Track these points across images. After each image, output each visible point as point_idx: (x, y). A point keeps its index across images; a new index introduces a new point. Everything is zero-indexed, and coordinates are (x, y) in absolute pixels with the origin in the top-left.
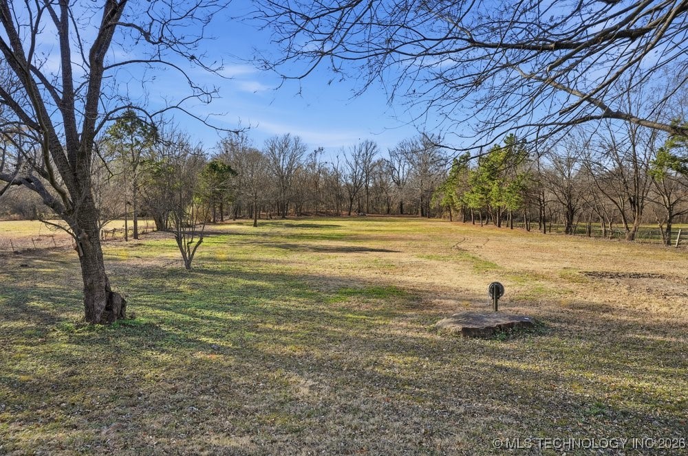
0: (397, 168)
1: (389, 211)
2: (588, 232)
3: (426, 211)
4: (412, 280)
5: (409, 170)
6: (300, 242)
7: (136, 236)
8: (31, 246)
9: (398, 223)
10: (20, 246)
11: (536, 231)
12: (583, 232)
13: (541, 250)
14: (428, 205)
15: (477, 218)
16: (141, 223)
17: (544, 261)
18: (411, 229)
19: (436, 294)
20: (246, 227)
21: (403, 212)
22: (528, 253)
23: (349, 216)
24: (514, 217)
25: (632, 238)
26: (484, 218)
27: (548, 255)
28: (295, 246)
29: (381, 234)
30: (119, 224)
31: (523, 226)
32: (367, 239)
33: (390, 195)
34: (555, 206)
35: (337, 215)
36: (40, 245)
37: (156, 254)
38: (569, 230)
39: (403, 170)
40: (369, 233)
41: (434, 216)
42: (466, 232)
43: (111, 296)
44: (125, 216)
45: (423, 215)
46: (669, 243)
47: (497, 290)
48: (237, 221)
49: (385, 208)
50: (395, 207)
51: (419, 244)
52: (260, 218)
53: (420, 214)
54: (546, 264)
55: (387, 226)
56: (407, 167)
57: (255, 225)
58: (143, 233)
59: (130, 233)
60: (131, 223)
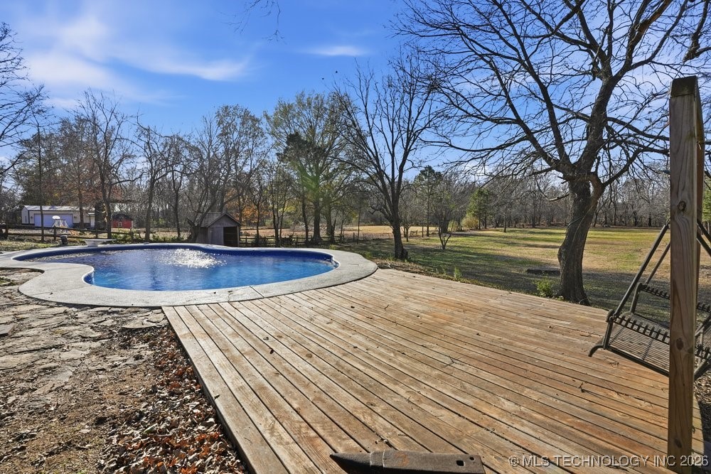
1: (636, 224)
7: (428, 235)
8: (380, 237)
10: (375, 237)
16: (432, 229)
20: (499, 233)
30: (419, 229)
36: (382, 237)
37: (433, 243)
43: (403, 250)
44: (422, 225)
48: (498, 229)
49: (633, 221)
52: (509, 226)
57: (505, 231)
58: (433, 234)
59: (425, 233)
60: (425, 228)
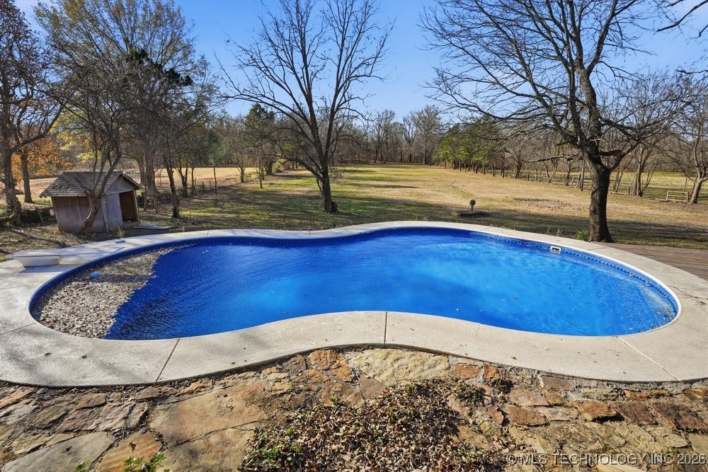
0: (408, 129)
2: (528, 177)
3: (428, 160)
4: (434, 200)
5: (417, 131)
6: (361, 182)
9: (411, 170)
11: (499, 177)
12: (525, 177)
13: (498, 187)
14: (430, 157)
15: (463, 166)
17: (497, 193)
18: (422, 174)
19: (447, 206)
21: (412, 160)
22: (491, 190)
23: (375, 164)
24: (487, 166)
25: (550, 182)
26: (467, 166)
27: (500, 191)
28: (360, 185)
29: (404, 177)
31: (491, 173)
32: (398, 180)
33: (403, 148)
34: (511, 161)
35: (366, 163)
38: (517, 177)
39: (412, 130)
40: (397, 176)
41: (433, 164)
42: (456, 177)
43: (333, 203)
45: (426, 163)
46: (567, 185)
47: (473, 203)
49: (399, 157)
50: (406, 157)
51: (430, 183)
53: (424, 162)
54: (498, 195)
55: (404, 172)
56: (414, 129)
